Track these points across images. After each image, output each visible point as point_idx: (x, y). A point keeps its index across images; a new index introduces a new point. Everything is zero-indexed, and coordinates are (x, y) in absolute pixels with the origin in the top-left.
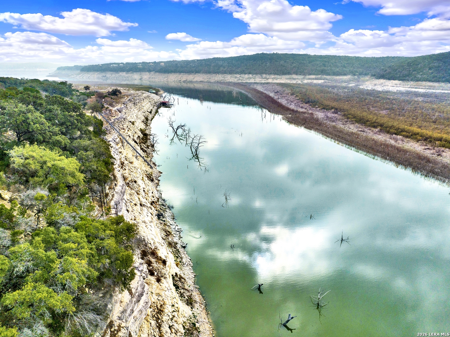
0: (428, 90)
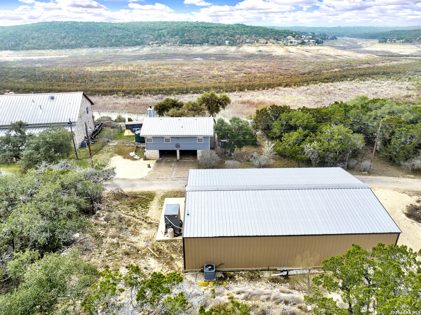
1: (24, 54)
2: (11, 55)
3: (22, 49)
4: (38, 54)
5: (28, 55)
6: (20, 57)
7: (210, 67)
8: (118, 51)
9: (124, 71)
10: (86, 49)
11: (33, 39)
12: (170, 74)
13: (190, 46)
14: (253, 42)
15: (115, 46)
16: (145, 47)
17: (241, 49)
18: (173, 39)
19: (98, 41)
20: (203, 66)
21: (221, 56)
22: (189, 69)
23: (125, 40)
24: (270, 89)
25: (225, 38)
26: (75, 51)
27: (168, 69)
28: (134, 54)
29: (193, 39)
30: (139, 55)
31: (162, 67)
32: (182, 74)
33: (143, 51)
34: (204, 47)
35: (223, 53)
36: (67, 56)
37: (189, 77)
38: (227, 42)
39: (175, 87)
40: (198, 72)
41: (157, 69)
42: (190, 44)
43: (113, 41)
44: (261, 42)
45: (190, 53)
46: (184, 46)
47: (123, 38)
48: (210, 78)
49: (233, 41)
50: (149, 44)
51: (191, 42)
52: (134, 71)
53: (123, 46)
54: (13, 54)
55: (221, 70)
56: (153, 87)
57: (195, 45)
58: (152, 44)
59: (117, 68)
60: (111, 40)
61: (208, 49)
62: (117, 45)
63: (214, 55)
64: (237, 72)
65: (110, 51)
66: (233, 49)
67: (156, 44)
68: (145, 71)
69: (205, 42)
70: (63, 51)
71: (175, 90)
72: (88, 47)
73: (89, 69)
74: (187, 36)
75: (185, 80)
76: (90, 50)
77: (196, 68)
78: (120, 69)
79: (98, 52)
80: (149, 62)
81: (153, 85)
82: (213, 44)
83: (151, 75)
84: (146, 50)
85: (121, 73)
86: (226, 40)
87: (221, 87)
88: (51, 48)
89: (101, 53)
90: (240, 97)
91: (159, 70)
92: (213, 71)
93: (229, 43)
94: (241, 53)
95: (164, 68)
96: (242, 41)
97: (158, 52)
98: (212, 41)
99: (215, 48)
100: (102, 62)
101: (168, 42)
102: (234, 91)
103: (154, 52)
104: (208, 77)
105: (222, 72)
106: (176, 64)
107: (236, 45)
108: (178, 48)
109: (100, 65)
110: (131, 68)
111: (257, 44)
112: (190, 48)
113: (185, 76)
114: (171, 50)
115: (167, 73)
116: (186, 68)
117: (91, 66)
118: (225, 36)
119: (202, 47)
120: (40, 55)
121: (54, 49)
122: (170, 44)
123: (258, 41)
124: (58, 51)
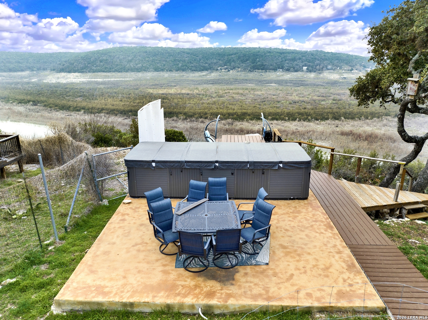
0: (105, 80)
1: (90, 76)
2: (78, 77)
3: (89, 72)
4: (104, 76)
5: (94, 77)
6: (86, 79)
7: (288, 92)
8: (183, 76)
9: (188, 94)
10: (152, 73)
11: (101, 61)
12: (241, 98)
13: (263, 72)
14: (335, 69)
15: (181, 71)
16: (213, 72)
17: (321, 75)
18: (244, 65)
19: (164, 65)
20: (279, 92)
21: (298, 82)
22: (263, 94)
23: (192, 65)
24: (375, 119)
25: (303, 64)
26: (140, 75)
27: (238, 93)
28: (201, 78)
29: (266, 65)
30: (205, 80)
31: (231, 91)
32: (255, 99)
33: (210, 76)
34: (278, 74)
35: (302, 80)
36: (131, 79)
37: (265, 101)
38: (305, 68)
39: (249, 111)
40: (274, 97)
41: (226, 93)
42: (262, 69)
43: (180, 65)
44: (346, 68)
45: (263, 79)
46: (255, 71)
47: (191, 62)
48: (290, 103)
49: (312, 67)
50: (217, 70)
51: (264, 67)
52: (199, 94)
53: (190, 71)
54: (80, 76)
55: (303, 95)
56: (221, 110)
57: (268, 71)
58: (221, 69)
59: (181, 91)
60: (178, 65)
61: (283, 75)
62: (183, 69)
63: (291, 81)
64: (323, 98)
65: (176, 75)
66: (312, 75)
67: (225, 69)
68: (212, 95)
69: (279, 68)
70: (128, 74)
71: (249, 115)
72: (154, 70)
73: (151, 91)
74: (259, 61)
75: (259, 105)
76: (156, 74)
77: (270, 93)
78: (184, 91)
79: (164, 76)
80: (217, 86)
81: (221, 108)
82: (288, 70)
83: (219, 98)
84: (214, 75)
85: (185, 96)
86: (303, 66)
87: (308, 114)
88: (117, 71)
89: (166, 77)
90: (337, 127)
91: (228, 94)
92: (293, 97)
93: (307, 69)
94: (323, 80)
95: (234, 92)
96: (323, 67)
97: (226, 77)
98: (287, 66)
99: (291, 74)
100: (165, 85)
101: (239, 68)
102: (327, 119)
103: (222, 77)
104: (288, 103)
105: (304, 98)
106: (247, 89)
107: (315, 72)
108: (249, 74)
109: (163, 87)
110: (196, 91)
111: (340, 71)
112: (263, 74)
113: (259, 101)
114: (240, 75)
115: (237, 97)
116: (259, 93)
117: (154, 88)
118: (302, 61)
119: (276, 73)
120: (105, 77)
121: (119, 72)
122: (240, 69)
123: (341, 68)
124: (124, 74)
